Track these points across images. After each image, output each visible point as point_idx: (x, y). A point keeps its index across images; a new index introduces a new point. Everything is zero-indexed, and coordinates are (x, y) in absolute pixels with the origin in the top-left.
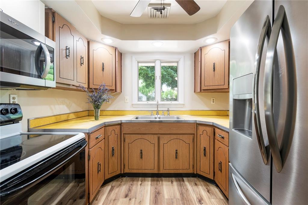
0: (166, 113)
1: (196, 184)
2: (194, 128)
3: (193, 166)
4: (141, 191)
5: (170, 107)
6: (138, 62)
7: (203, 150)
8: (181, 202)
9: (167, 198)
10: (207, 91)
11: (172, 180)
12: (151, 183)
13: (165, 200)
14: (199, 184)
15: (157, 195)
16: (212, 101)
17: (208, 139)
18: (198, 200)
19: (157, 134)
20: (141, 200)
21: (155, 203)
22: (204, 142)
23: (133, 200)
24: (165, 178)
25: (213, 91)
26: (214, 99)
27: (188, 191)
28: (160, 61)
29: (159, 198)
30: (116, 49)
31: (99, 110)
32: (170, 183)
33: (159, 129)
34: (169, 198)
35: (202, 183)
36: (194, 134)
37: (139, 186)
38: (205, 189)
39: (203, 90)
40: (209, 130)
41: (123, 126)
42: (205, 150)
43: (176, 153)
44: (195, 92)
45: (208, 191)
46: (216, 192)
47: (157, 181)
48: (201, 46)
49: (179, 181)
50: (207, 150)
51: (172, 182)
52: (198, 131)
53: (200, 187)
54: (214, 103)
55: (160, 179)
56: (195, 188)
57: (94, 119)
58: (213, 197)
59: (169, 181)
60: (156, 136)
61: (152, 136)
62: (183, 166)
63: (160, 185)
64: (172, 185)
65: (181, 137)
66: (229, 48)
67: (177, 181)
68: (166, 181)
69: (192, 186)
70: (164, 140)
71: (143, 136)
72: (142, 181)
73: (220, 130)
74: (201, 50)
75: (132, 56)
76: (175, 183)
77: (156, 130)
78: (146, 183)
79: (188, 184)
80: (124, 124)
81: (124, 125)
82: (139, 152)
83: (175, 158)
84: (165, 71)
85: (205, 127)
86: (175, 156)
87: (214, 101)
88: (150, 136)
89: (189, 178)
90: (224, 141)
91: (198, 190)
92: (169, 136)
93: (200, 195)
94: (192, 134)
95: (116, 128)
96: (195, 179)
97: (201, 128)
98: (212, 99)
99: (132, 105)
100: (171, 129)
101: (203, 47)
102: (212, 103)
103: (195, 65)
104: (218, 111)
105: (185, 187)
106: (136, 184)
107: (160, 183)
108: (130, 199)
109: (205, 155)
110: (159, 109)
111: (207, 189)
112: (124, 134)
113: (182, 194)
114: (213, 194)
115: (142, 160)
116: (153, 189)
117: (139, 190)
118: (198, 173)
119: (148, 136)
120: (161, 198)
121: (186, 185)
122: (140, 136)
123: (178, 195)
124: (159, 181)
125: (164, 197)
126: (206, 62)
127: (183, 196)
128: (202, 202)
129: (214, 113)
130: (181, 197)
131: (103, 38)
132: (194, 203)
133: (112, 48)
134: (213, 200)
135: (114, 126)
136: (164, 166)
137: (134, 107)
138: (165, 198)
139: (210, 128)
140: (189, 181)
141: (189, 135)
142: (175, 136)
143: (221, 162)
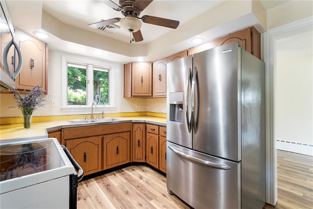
0: (101, 116)
1: (133, 170)
2: (131, 126)
3: (130, 157)
4: (91, 190)
5: (104, 111)
6: (68, 63)
7: (137, 141)
8: (129, 184)
9: (117, 185)
10: (136, 97)
11: (114, 174)
12: (96, 181)
13: (117, 187)
14: (135, 169)
15: (108, 187)
16: (136, 105)
17: (141, 133)
18: (139, 178)
19: (100, 135)
20: (96, 195)
21: (110, 192)
22: (138, 135)
23: (88, 199)
24: (107, 174)
25: (138, 97)
26: (138, 103)
27: (130, 176)
28: (92, 66)
29: (111, 188)
30: (46, 44)
31: (31, 116)
32: (113, 175)
33: (103, 130)
34: (119, 184)
35: (136, 168)
36: (130, 131)
37: (86, 188)
38: (140, 170)
39: (133, 96)
40: (142, 126)
41: (63, 131)
42: (139, 142)
43: (118, 149)
44: (124, 97)
45: (143, 171)
46: (148, 170)
47: (101, 178)
48: (132, 61)
49: (120, 172)
50: (141, 142)
51: (115, 175)
52: (133, 128)
53: (137, 170)
54: (138, 106)
55: (102, 176)
56: (134, 172)
57: (23, 127)
58: (147, 173)
59: (112, 175)
60: (100, 138)
61: (96, 137)
62: (122, 159)
63: (106, 180)
64: (116, 176)
65: (121, 135)
66: (152, 68)
67: (118, 173)
68: (108, 176)
69: (131, 172)
70: (107, 139)
71: (86, 139)
72: (86, 184)
73: (151, 125)
74: (132, 64)
75: (61, 56)
76: (117, 175)
77: (100, 131)
78: (92, 183)
79: (128, 172)
80: (65, 129)
81: (65, 131)
82: (83, 155)
83: (116, 153)
84: (70, 70)
85: (139, 125)
86: (116, 152)
87: (138, 105)
88: (94, 138)
89: (126, 168)
90: (155, 132)
91: (136, 173)
92: (111, 135)
93: (139, 175)
94: (129, 131)
95: (57, 135)
96: (131, 167)
97: (136, 126)
98: (136, 103)
99: (62, 109)
100: (113, 129)
101: (133, 62)
102: (136, 106)
103: (124, 74)
104: (141, 113)
105: (126, 174)
106: (81, 187)
107: (105, 178)
108: (85, 199)
109: (139, 146)
110: (94, 113)
111: (141, 170)
112: (64, 140)
113: (127, 179)
114: (147, 171)
115: (86, 163)
116: (101, 185)
117: (88, 190)
118: (133, 161)
119: (92, 138)
120: (113, 187)
121: (126, 173)
122: (83, 140)
123: (125, 181)
124: (103, 178)
125: (114, 186)
126: (136, 75)
127: (128, 180)
128: (142, 178)
129: (137, 114)
130: (127, 181)
131: (35, 31)
132: (138, 180)
133: (43, 43)
134: (148, 175)
135: (55, 133)
136: (108, 163)
137: (63, 112)
138: (116, 186)
139: (143, 125)
140: (127, 170)
141: (126, 133)
142: (116, 135)
143: (152, 147)
